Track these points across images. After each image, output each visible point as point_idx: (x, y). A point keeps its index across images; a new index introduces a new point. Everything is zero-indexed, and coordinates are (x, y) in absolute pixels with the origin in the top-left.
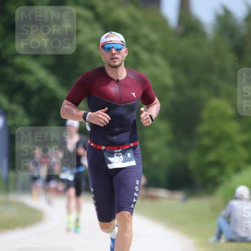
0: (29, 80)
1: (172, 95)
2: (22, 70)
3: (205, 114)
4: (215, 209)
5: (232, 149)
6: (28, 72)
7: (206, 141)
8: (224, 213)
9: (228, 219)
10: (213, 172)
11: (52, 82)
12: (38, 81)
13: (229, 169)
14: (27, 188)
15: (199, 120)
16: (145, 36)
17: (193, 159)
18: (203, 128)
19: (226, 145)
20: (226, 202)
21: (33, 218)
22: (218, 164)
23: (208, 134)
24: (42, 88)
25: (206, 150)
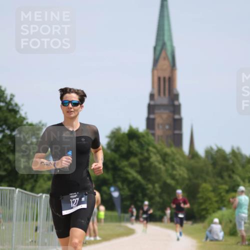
0: (129, 176)
1: (187, 182)
2: (127, 173)
3: (200, 190)
4: (205, 228)
5: (211, 204)
6: (129, 173)
7: (201, 201)
8: (209, 229)
9: (210, 231)
10: (204, 213)
11: (139, 178)
12: (133, 177)
13: (211, 211)
14: (129, 220)
15: (198, 192)
16: (178, 159)
17: (196, 207)
18: (199, 195)
19: (209, 202)
20: (209, 225)
21: (131, 232)
22: (206, 209)
23: (202, 197)
24: (135, 180)
25: (201, 204)
